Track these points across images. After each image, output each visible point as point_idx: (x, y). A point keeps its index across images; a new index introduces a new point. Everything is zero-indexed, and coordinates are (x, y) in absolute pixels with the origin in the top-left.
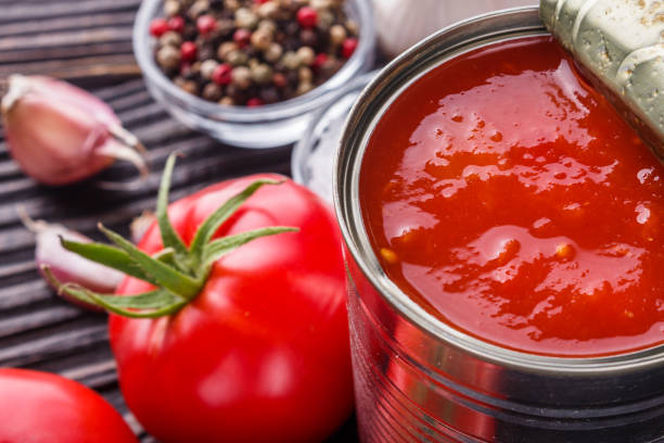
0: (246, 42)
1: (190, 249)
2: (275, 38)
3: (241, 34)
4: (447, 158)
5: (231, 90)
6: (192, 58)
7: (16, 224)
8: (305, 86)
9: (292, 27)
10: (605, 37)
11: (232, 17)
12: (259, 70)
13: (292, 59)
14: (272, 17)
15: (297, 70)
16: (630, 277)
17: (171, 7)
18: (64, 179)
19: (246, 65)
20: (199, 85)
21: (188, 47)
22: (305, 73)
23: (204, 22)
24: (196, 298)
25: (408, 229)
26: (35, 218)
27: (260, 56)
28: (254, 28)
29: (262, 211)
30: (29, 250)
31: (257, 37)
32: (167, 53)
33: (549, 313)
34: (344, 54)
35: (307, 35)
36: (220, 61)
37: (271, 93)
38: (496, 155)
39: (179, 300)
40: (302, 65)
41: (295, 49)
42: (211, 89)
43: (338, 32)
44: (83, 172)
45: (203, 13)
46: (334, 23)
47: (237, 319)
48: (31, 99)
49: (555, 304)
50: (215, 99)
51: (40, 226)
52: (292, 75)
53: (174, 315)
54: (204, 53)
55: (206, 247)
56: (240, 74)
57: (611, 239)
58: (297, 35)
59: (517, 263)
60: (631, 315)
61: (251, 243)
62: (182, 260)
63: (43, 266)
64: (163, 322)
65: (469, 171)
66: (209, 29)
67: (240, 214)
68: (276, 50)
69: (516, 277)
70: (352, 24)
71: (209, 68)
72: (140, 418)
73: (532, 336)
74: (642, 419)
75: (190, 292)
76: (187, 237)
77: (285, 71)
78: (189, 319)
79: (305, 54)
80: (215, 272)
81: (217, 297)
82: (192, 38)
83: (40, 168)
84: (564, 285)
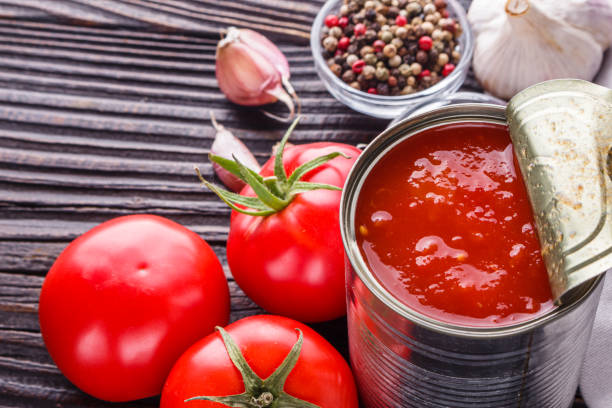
0: (381, 48)
1: (288, 180)
2: (399, 52)
3: (378, 43)
4: (420, 183)
5: (359, 78)
6: (344, 48)
7: (207, 122)
8: (408, 89)
9: (413, 47)
10: (528, 143)
11: (378, 30)
12: (381, 71)
13: (405, 69)
14: (401, 37)
15: (406, 77)
16: (490, 285)
17: (344, 8)
18: (243, 102)
19: (375, 66)
20: (342, 69)
21: (344, 40)
22: (412, 80)
23: (358, 27)
24: (280, 212)
25: (380, 219)
26: (219, 122)
27: (386, 61)
28: (388, 42)
29: (337, 170)
30: (209, 141)
31: (387, 48)
32: (330, 40)
33: (437, 291)
34: (443, 73)
35: (421, 54)
36: (360, 57)
37: (384, 88)
38: (449, 190)
39: (271, 210)
40: (412, 74)
41: (410, 64)
42: (348, 73)
43: (443, 57)
44: (256, 102)
45: (361, 21)
46: (443, 52)
47: (298, 232)
48: (238, 45)
49: (441, 287)
50: (348, 81)
51: (220, 128)
52: (402, 79)
53: (266, 216)
54: (351, 48)
55: (295, 182)
56: (368, 70)
57: (491, 260)
58: (415, 53)
59: (432, 257)
60: (481, 305)
61: (317, 191)
62: (282, 185)
63: (212, 155)
64: (260, 219)
65: (429, 195)
66: (360, 33)
67: (322, 168)
68: (398, 59)
69: (428, 265)
70: (455, 53)
71: (352, 59)
72: (233, 271)
73: (420, 300)
74: (474, 364)
75: (277, 207)
76: (288, 172)
77: (398, 76)
78: (272, 222)
79: (416, 67)
80: (296, 199)
81: (291, 215)
82: (349, 35)
83: (230, 92)
84: (452, 278)
